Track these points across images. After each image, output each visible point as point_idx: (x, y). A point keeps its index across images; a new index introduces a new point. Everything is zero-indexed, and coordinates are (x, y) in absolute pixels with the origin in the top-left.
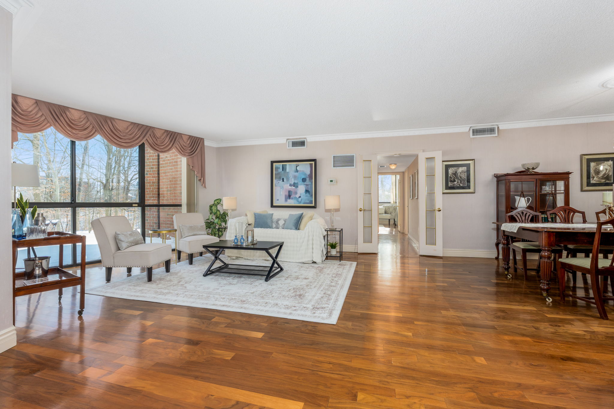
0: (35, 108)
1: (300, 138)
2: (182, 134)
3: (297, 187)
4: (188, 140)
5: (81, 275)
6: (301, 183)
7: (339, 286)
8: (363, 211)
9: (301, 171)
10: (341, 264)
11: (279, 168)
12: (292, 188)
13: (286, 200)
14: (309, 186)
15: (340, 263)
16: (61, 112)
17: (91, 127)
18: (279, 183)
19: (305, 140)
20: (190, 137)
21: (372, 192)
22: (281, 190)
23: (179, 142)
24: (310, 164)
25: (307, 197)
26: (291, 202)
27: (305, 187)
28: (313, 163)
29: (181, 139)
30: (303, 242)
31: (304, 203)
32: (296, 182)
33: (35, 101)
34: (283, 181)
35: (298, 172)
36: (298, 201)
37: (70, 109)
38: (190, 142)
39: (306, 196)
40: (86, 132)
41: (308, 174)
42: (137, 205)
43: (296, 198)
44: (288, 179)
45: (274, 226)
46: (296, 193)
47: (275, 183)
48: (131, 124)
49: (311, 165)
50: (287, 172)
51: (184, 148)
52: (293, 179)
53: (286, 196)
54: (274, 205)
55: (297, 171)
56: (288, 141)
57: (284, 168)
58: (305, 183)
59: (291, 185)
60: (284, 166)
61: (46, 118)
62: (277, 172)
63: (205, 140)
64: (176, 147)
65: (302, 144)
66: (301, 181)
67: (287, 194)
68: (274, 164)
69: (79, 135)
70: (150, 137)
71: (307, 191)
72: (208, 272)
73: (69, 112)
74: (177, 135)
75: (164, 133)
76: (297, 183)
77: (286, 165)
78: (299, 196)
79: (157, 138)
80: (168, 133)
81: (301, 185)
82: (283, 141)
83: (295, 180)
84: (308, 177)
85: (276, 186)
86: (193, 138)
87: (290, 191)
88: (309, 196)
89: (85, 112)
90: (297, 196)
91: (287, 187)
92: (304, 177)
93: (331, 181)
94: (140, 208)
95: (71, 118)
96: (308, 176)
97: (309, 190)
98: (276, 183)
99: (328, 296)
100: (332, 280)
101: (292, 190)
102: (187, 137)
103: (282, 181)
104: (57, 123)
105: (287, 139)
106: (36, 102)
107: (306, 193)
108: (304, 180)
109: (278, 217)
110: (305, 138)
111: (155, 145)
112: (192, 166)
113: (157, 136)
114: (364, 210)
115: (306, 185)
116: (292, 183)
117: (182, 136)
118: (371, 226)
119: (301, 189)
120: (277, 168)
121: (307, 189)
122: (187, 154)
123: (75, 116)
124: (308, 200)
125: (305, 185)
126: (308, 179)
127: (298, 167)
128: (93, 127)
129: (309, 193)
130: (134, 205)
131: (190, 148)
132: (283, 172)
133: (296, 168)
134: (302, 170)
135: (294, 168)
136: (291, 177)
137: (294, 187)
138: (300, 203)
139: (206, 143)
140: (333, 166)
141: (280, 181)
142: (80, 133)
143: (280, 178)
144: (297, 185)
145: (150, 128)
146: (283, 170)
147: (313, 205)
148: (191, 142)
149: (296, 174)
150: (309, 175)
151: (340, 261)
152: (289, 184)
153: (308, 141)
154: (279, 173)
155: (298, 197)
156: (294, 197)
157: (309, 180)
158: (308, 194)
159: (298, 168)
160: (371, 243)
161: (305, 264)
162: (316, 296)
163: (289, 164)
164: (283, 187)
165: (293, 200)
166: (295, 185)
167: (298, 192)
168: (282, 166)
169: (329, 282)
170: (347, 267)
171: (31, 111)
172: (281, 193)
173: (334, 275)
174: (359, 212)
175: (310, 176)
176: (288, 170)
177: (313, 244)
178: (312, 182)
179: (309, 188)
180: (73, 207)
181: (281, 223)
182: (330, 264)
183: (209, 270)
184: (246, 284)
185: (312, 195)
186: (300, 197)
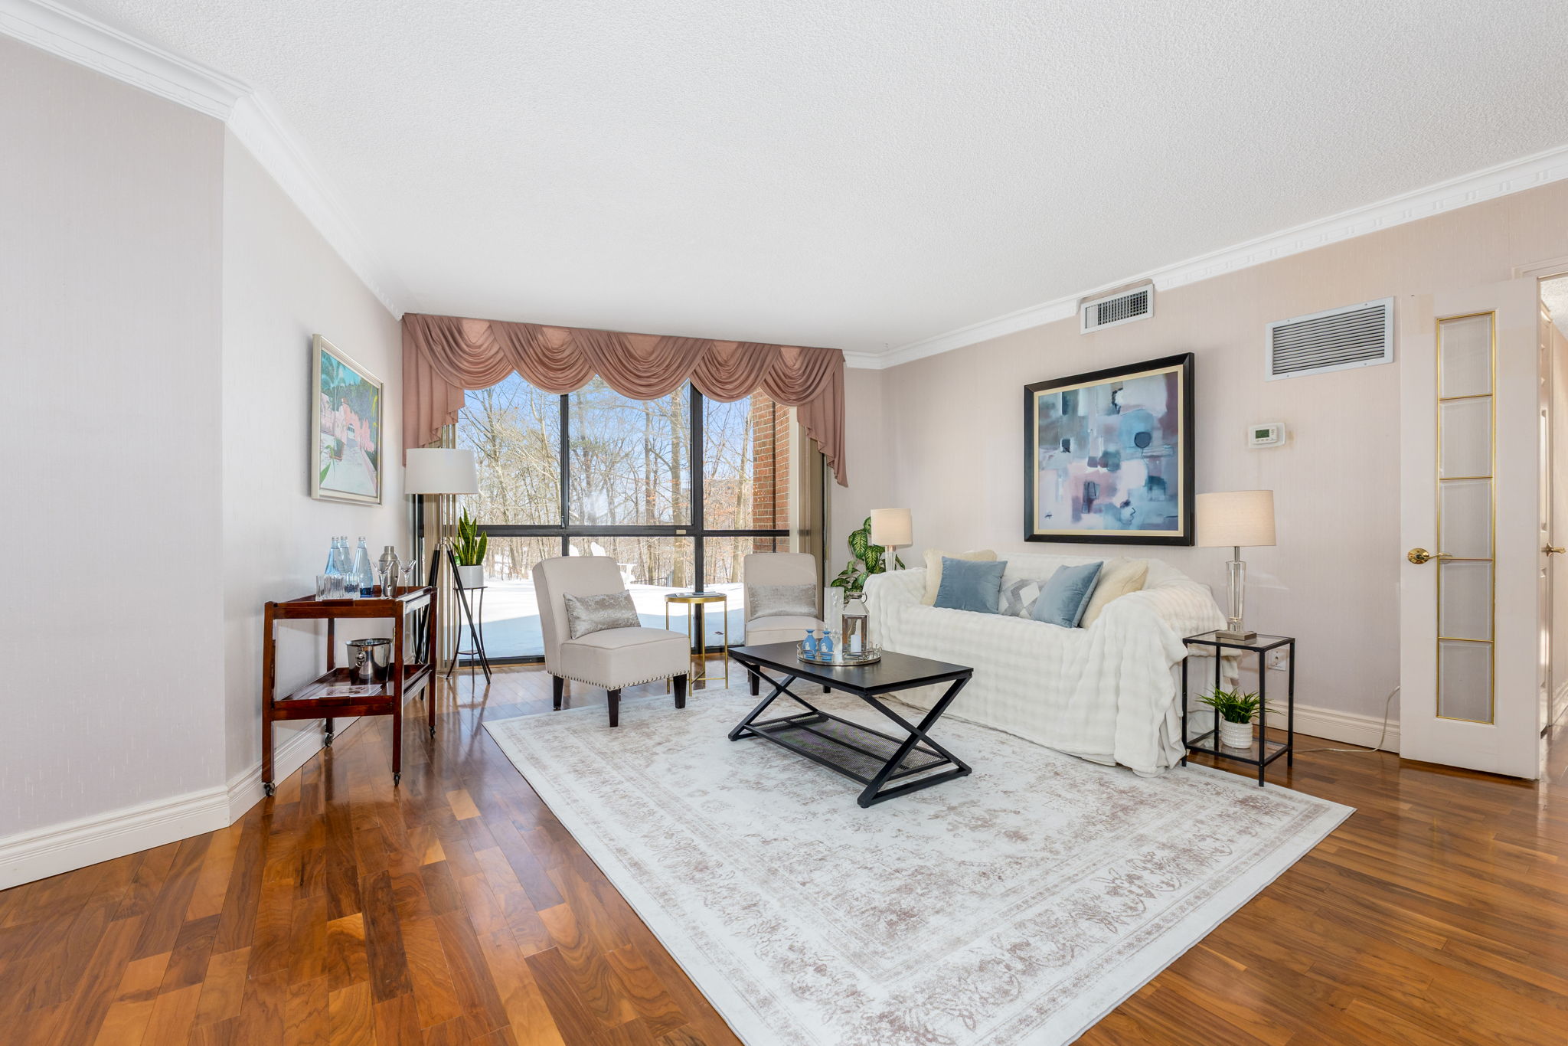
0: (487, 339)
1: (1127, 287)
2: (781, 346)
3: (1116, 467)
4: (796, 360)
5: (395, 694)
6: (1129, 451)
7: (1133, 927)
8: (1430, 567)
9: (1128, 407)
10: (1254, 799)
11: (1053, 406)
12: (1098, 471)
13: (1076, 517)
14: (1164, 460)
15: (1258, 793)
16: (531, 340)
17: (581, 361)
18: (1051, 456)
19: (1149, 288)
20: (803, 350)
21: (1497, 472)
22: (1060, 480)
23: (773, 366)
24: (1167, 375)
25: (1153, 503)
26: (1094, 524)
27: (1148, 468)
28: (1179, 369)
29: (780, 359)
30: (1080, 676)
31: (1143, 527)
32: (1112, 448)
33: (488, 324)
34: (1067, 449)
35: (1118, 412)
36: (1120, 520)
37: (545, 329)
38: (802, 364)
39: (1151, 499)
40: (569, 373)
41: (1160, 415)
42: (684, 532)
43: (1111, 507)
44: (1082, 442)
45: (1004, 604)
46: (1112, 490)
47: (1041, 459)
48: (661, 340)
49: (1171, 379)
50: (1080, 417)
51: (787, 381)
52: (1101, 441)
53: (1075, 500)
54: (1037, 531)
55: (1115, 408)
56: (1083, 306)
57: (1069, 405)
58: (1147, 451)
59: (1092, 463)
60: (1068, 398)
61: (505, 355)
62: (1045, 422)
63: (844, 353)
64: (765, 380)
65: (1137, 304)
66: (1133, 444)
67: (1081, 494)
68: (1037, 395)
69: (560, 382)
70: (702, 365)
71: (1154, 481)
72: (743, 728)
73: (542, 334)
74: (769, 352)
75: (737, 348)
76: (1117, 454)
77: (1076, 392)
78: (1124, 500)
79: (718, 365)
80: (746, 347)
81: (1131, 458)
82: (1065, 308)
83: (1106, 441)
84: (1159, 425)
85: (1041, 468)
86: (811, 352)
87: (1089, 484)
88: (1162, 497)
89: (570, 330)
90: (1118, 500)
91: (1080, 468)
92: (1140, 427)
93: (1262, 434)
94: (692, 539)
95: (545, 345)
96: (1156, 424)
97: (1164, 477)
98: (1044, 458)
99: (1020, 966)
100: (1131, 878)
101: (1096, 480)
102: (796, 352)
103: (1062, 449)
104: (522, 361)
105: (1084, 300)
106: (490, 327)
107: (1151, 489)
108: (1142, 440)
109: (1025, 576)
110: (1149, 282)
111: (714, 381)
112: (809, 429)
113: (720, 359)
114: (1442, 560)
115: (1151, 457)
116: (1100, 454)
117: (780, 352)
118: (1488, 638)
119: (1133, 473)
120: (1046, 408)
121: (1155, 474)
122: (794, 398)
123: (555, 339)
124: (1160, 515)
125: (1146, 460)
126: (1157, 436)
127: (1119, 392)
128: (586, 360)
129: (1164, 489)
130: (679, 532)
131: (802, 380)
132: (1065, 418)
133: (1114, 399)
134: (1133, 402)
135: (1104, 401)
136: (1095, 434)
137: (1105, 470)
138: (1127, 524)
139: (851, 362)
140: (1271, 371)
141: (1056, 451)
142: (560, 376)
143: (1055, 440)
144: (1116, 461)
145: (703, 343)
146: (1065, 412)
147: (1179, 533)
148: (805, 365)
149: (1114, 419)
150: (1161, 420)
151: (1261, 784)
152: (1087, 460)
153: (1160, 288)
154: (1053, 423)
155: (1119, 507)
156: (1106, 505)
157: (1164, 437)
158: (1157, 492)
159: (1120, 399)
160: (1492, 721)
161: (1085, 764)
162: (966, 943)
163: (1089, 389)
164: (1066, 471)
165: (1103, 514)
166: (1110, 463)
167: (1119, 487)
168: (1064, 398)
169: (1099, 888)
170: (1277, 824)
171: (482, 345)
172: (1061, 491)
173: (1161, 855)
174: (1409, 569)
175: (1168, 424)
176: (1082, 411)
177: (1117, 691)
178: (1176, 444)
179: (1163, 469)
180: (562, 536)
181: (1028, 595)
182: (1194, 791)
183: (748, 723)
184: (795, 799)
185: (1175, 497)
186: (1127, 504)
